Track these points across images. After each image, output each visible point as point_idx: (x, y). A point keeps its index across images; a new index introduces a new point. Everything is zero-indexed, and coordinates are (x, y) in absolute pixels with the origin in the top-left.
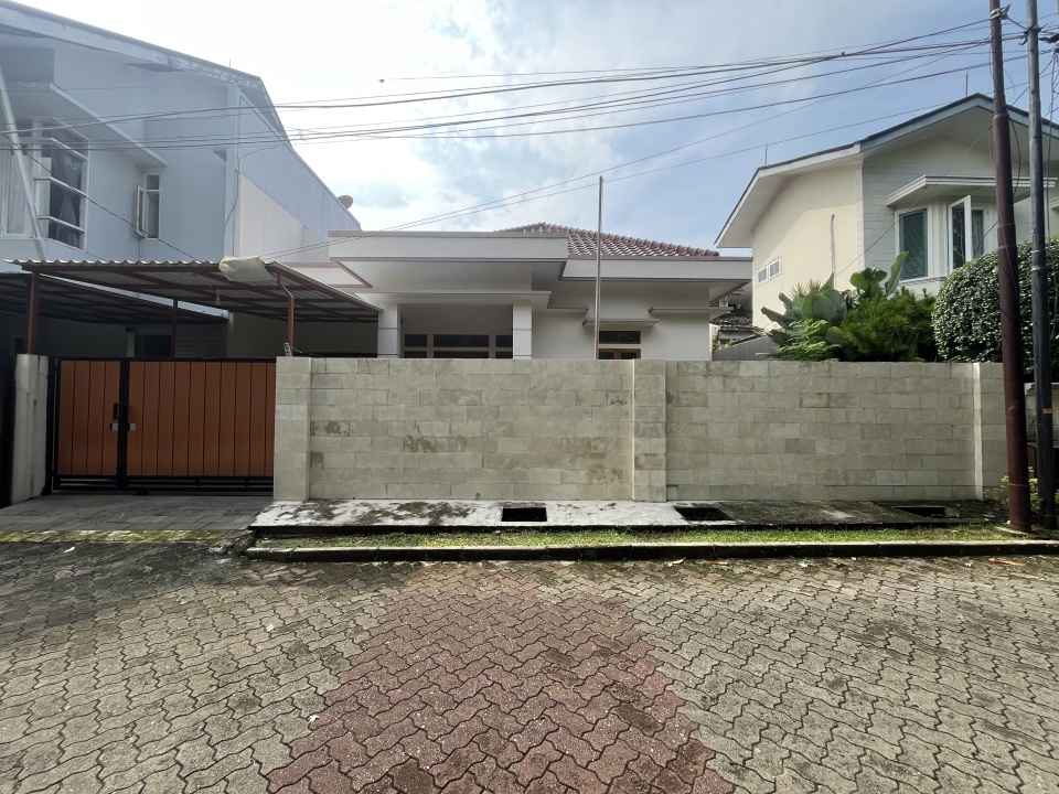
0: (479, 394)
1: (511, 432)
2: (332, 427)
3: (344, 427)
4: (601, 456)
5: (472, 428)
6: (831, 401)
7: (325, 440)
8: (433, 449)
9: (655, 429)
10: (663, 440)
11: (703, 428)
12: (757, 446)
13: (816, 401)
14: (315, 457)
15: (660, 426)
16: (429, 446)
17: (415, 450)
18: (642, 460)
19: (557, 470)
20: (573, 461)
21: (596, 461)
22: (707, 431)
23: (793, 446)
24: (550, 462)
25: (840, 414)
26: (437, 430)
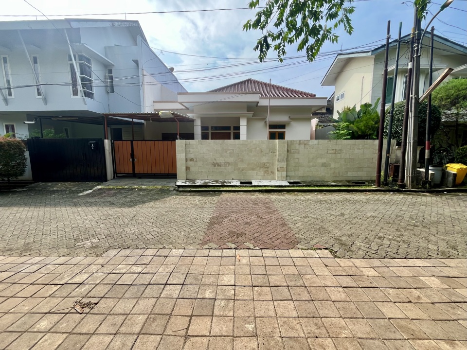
0: (233, 150)
1: (242, 161)
2: (192, 160)
3: (195, 160)
4: (268, 168)
5: (231, 160)
6: (336, 152)
7: (190, 163)
8: (220, 166)
9: (283, 160)
10: (286, 163)
11: (297, 160)
12: (313, 165)
13: (332, 152)
14: (187, 168)
15: (285, 159)
16: (219, 165)
17: (215, 166)
18: (279, 169)
19: (255, 172)
20: (260, 169)
21: (266, 169)
22: (298, 161)
23: (324, 165)
24: (253, 169)
25: (339, 156)
26: (221, 160)
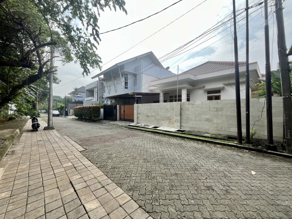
0: (154, 109)
1: (158, 115)
3: (140, 114)
4: (170, 119)
5: (153, 114)
6: (217, 110)
9: (178, 115)
10: (179, 117)
12: (199, 119)
13: (214, 110)
14: (138, 117)
16: (149, 117)
18: (176, 121)
19: (164, 122)
20: (166, 120)
21: (170, 120)
22: (188, 116)
23: (207, 120)
24: (163, 120)
25: (220, 113)
26: (149, 114)
